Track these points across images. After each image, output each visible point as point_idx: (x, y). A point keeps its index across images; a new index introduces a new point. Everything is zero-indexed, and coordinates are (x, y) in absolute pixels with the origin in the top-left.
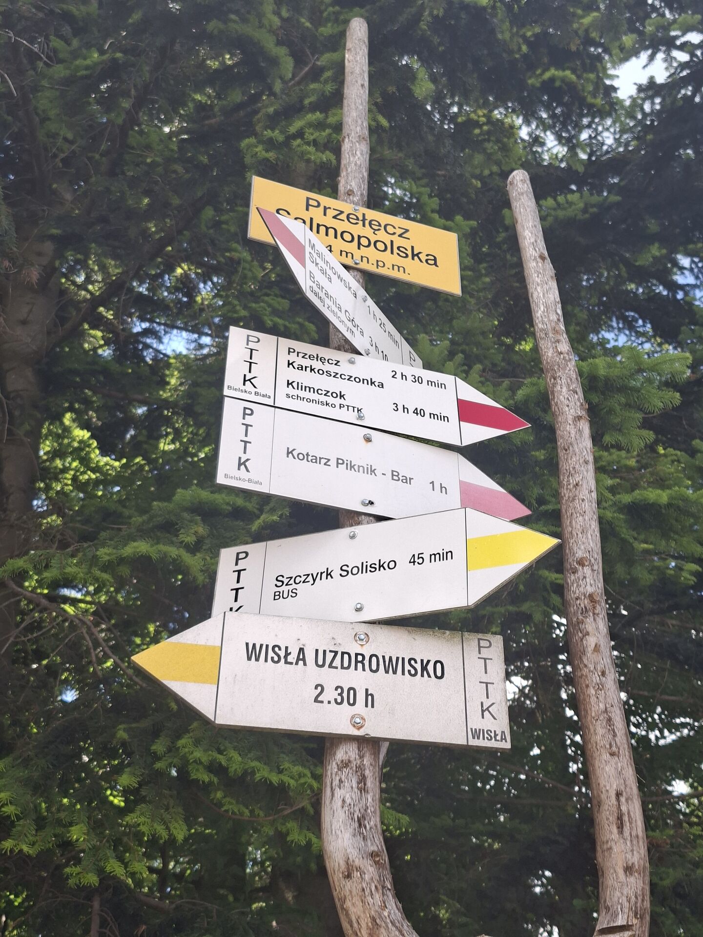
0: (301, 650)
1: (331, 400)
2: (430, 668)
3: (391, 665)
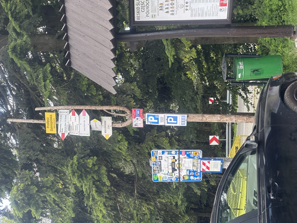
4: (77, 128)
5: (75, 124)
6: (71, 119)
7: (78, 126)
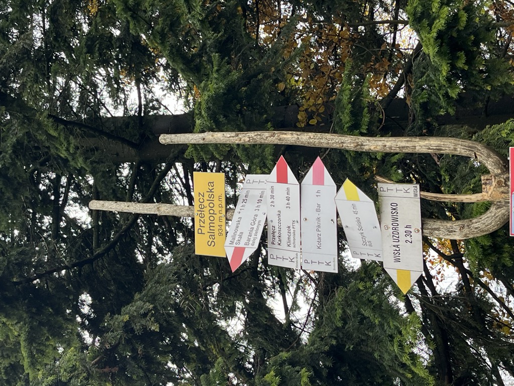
0: (394, 246)
1: (292, 231)
2: (394, 207)
3: (395, 220)
4: (292, 234)
5: (286, 221)
6: (272, 197)
7: (297, 226)
